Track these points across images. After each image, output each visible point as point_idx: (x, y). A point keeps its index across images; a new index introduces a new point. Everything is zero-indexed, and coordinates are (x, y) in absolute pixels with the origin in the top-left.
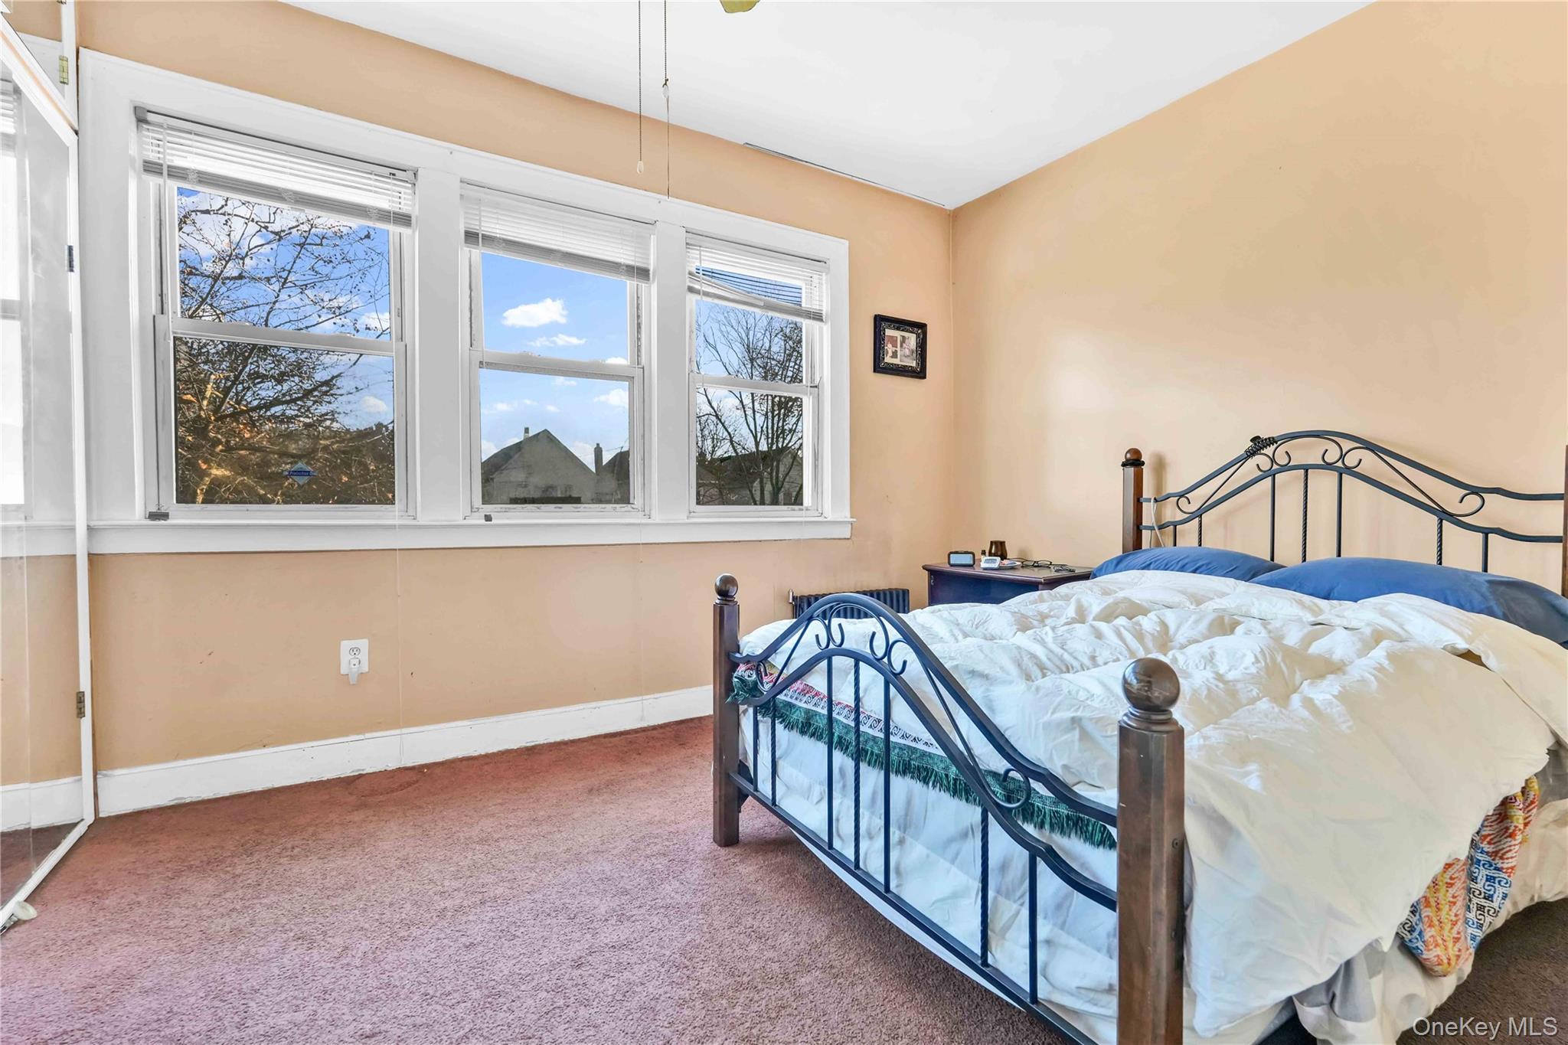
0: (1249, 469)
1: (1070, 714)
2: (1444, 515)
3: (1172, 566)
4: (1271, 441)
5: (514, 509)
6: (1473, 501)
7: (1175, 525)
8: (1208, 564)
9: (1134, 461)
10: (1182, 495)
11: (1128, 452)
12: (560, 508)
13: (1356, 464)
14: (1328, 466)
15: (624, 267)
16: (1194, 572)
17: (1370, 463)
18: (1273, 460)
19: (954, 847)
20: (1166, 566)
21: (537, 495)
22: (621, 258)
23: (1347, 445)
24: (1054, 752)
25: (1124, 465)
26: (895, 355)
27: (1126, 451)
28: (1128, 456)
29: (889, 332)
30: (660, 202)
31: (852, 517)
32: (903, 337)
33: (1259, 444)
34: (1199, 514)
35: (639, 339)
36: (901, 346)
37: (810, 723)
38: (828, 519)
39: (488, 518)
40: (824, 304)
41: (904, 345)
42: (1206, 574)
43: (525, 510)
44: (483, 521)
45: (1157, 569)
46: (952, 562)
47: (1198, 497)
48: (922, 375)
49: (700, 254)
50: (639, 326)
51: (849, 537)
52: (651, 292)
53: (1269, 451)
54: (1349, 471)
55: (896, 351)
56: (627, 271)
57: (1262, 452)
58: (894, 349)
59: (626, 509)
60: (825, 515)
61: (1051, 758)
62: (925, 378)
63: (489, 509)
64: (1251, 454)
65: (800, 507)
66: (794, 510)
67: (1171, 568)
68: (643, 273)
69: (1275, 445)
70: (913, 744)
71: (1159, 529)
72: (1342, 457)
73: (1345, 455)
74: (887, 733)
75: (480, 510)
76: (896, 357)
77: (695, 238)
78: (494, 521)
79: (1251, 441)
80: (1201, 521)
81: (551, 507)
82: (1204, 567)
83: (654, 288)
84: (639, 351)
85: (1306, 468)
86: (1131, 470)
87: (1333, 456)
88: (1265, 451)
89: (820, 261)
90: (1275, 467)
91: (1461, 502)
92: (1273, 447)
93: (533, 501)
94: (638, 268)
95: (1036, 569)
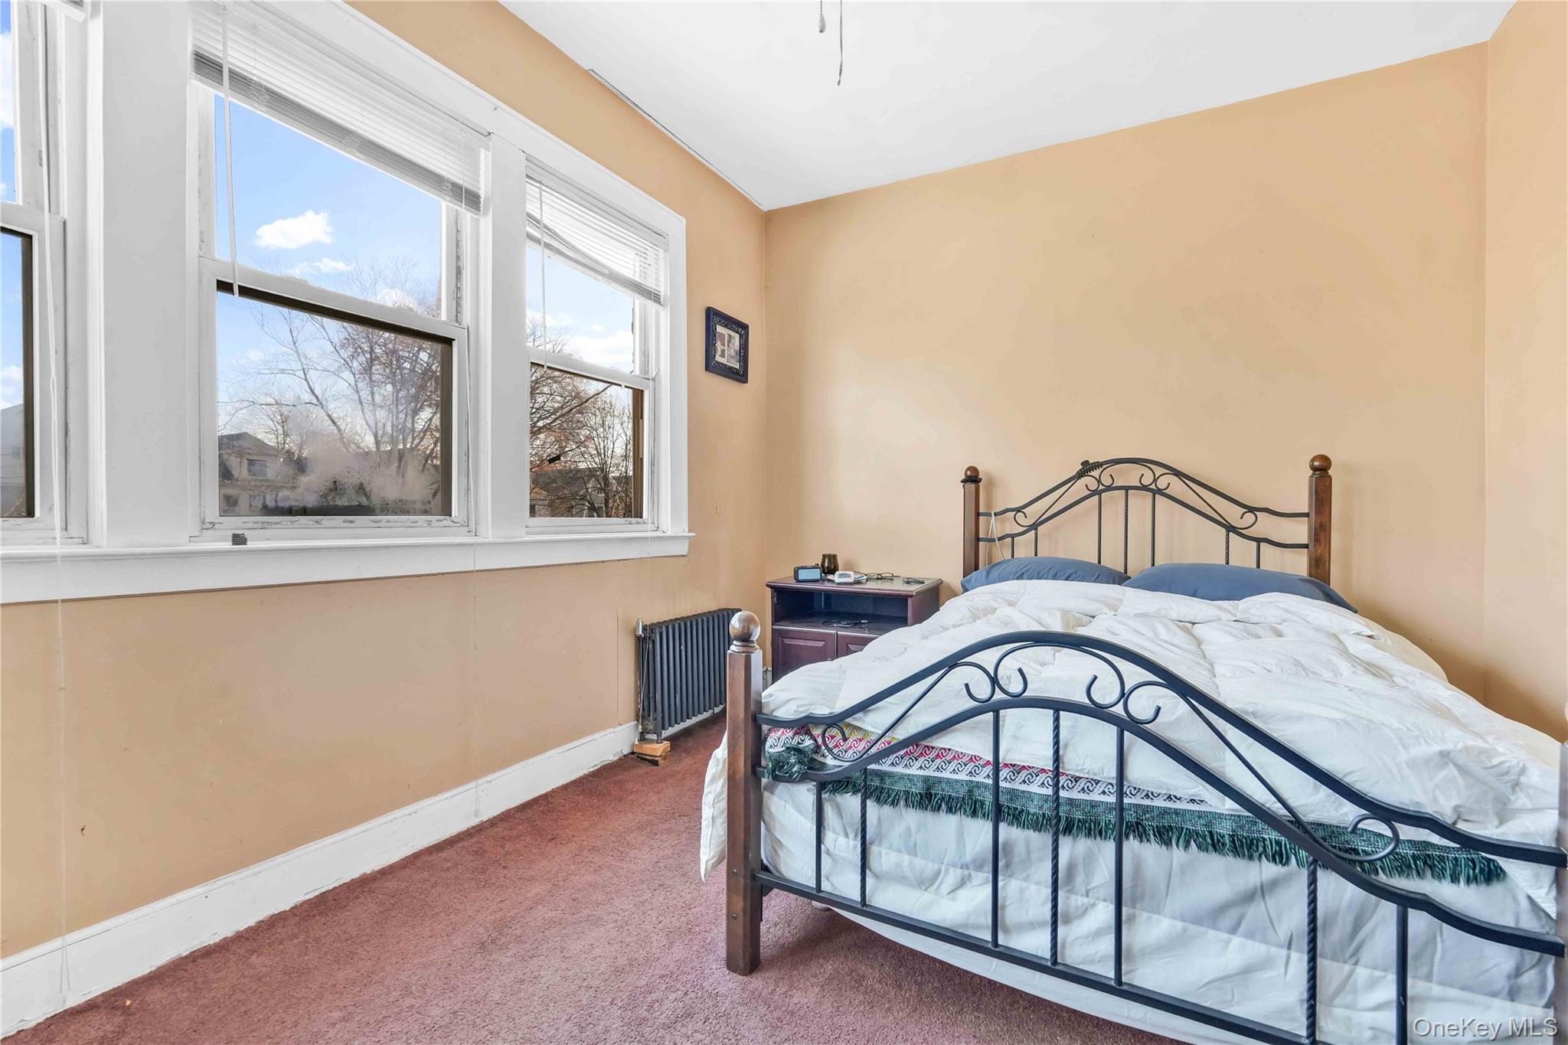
0: (1079, 488)
1: (1437, 748)
2: (1230, 529)
3: (1044, 574)
4: (1097, 465)
5: (279, 523)
6: (1250, 517)
7: (1013, 536)
8: (1076, 572)
9: (972, 478)
10: (1018, 510)
11: (968, 469)
12: (352, 522)
13: (1165, 487)
14: (1144, 488)
15: (449, 185)
16: (1067, 579)
17: (1177, 487)
18: (1099, 481)
19: (1232, 915)
20: (1039, 574)
21: (311, 501)
22: (445, 170)
23: (1159, 471)
24: (1437, 793)
25: (964, 481)
26: (723, 355)
27: (966, 468)
28: (969, 473)
29: (720, 329)
30: (495, 109)
31: (689, 531)
32: (730, 336)
33: (1087, 468)
34: (1034, 527)
35: (458, 289)
36: (728, 346)
37: (931, 794)
38: (668, 534)
39: (239, 540)
40: (662, 284)
41: (731, 345)
42: (1079, 581)
43: (296, 525)
44: (228, 545)
45: (1031, 579)
46: (800, 578)
47: (1034, 512)
48: (744, 379)
49: (541, 194)
50: (459, 272)
51: (686, 554)
52: (481, 229)
53: (1096, 473)
54: (1159, 491)
55: (724, 350)
56: (452, 190)
57: (1090, 474)
58: (723, 347)
59: (445, 523)
60: (661, 528)
61: (1435, 800)
62: (747, 382)
63: (235, 523)
64: (1080, 475)
65: (639, 520)
66: (630, 523)
67: (1045, 576)
68: (472, 199)
69: (1101, 469)
70: (1147, 802)
71: (999, 540)
72: (1155, 480)
73: (1158, 478)
74: (1121, 794)
75: (216, 526)
76: (724, 357)
77: (537, 172)
78: (250, 545)
79: (1082, 464)
80: (1036, 534)
81: (339, 520)
82: (1074, 575)
83: (486, 224)
84: (458, 305)
85: (1127, 489)
86: (973, 486)
87: (1147, 480)
88: (1092, 473)
89: (660, 235)
90: (1101, 487)
91: (1242, 518)
92: (1099, 471)
93: (304, 511)
94: (468, 191)
95: (879, 582)
